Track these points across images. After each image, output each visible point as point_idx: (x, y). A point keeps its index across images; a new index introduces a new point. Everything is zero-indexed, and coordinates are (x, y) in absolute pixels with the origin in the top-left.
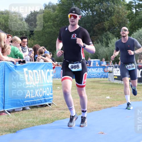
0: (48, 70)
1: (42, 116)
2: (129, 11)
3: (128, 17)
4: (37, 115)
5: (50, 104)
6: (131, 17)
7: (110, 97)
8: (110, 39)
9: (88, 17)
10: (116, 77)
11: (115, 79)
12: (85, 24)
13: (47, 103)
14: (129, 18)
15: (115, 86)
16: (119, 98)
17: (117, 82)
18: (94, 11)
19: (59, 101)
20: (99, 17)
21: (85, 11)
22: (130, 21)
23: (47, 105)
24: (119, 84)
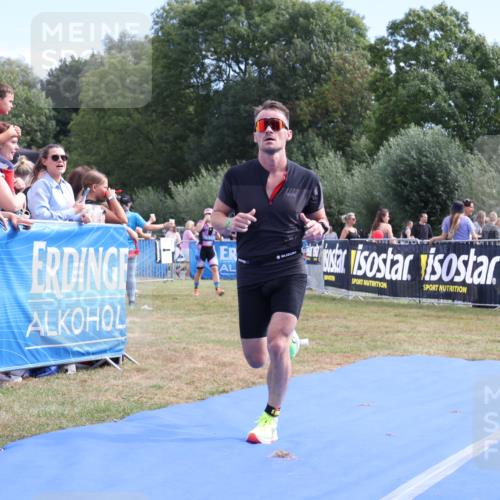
0: (112, 250)
1: (91, 396)
2: (377, 69)
3: (373, 87)
4: (74, 394)
5: (116, 360)
6: (381, 86)
7: (311, 340)
8: (314, 156)
9: (245, 81)
10: (332, 278)
11: (328, 283)
12: (234, 104)
13: (107, 357)
14: (375, 91)
15: (328, 306)
16: (338, 345)
17: (332, 292)
18: (265, 64)
19: (145, 351)
20: (282, 84)
21: (238, 63)
22: (378, 99)
23: (105, 363)
24: (341, 300)
